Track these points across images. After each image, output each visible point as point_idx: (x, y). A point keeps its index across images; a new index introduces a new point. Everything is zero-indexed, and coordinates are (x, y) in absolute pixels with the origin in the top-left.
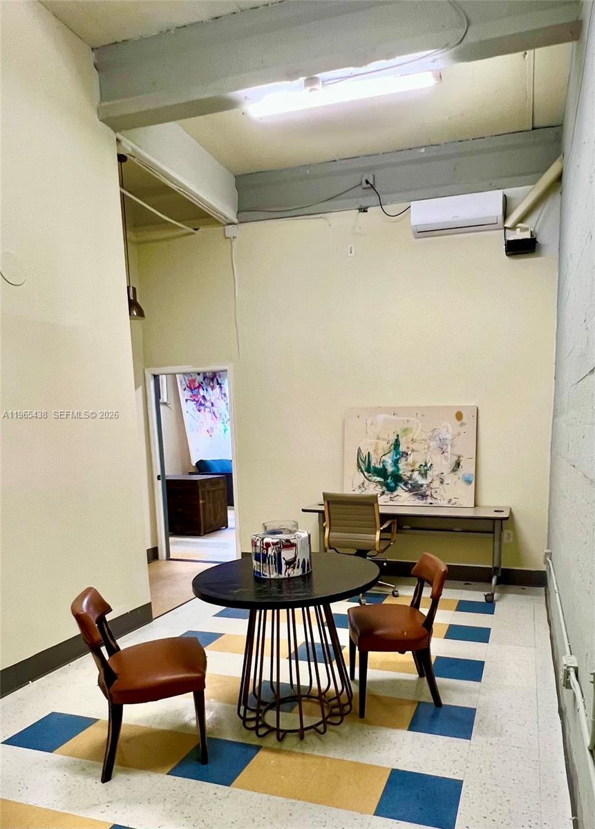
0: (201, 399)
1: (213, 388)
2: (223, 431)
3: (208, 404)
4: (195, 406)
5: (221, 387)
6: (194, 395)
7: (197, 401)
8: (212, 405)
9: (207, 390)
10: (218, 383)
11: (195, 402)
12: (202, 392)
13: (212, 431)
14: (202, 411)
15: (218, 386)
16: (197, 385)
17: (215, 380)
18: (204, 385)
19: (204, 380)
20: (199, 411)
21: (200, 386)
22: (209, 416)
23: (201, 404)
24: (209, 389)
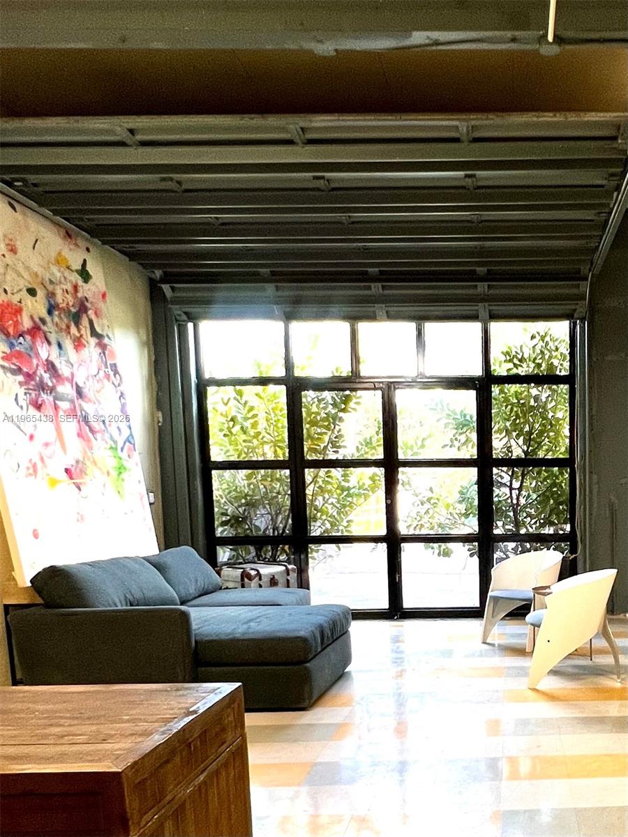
0: (41, 371)
1: (79, 344)
2: (114, 473)
3: (65, 389)
4: (21, 391)
5: (103, 347)
6: (19, 355)
7: (29, 377)
8: (79, 392)
9: (60, 346)
10: (94, 333)
11: (21, 378)
12: (44, 351)
13: (83, 472)
14: (48, 410)
15: (93, 341)
16: (27, 324)
17: (85, 322)
18: (49, 328)
19: (50, 312)
20: (38, 407)
21: (35, 331)
22: (70, 428)
23: (42, 387)
24: (68, 345)
